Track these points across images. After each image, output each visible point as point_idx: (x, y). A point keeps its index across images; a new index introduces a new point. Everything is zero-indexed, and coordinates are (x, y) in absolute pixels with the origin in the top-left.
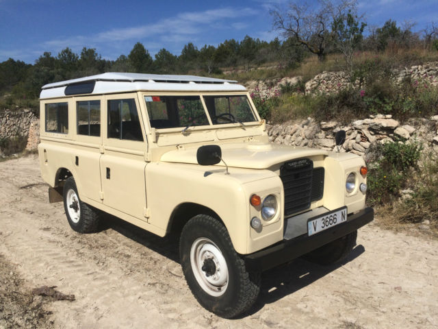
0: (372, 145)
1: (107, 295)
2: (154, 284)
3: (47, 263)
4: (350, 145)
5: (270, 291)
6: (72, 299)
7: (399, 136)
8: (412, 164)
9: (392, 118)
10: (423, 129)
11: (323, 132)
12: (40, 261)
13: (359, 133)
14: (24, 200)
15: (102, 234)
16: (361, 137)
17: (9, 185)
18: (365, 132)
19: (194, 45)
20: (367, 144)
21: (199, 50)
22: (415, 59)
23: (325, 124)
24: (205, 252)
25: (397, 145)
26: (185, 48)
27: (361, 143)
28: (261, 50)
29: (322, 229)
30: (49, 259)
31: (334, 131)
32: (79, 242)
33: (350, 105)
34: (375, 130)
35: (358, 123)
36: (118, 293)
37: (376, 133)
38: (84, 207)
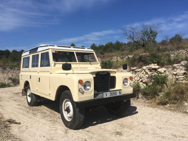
0: (149, 75)
1: (33, 123)
2: (51, 121)
3: (15, 114)
4: (141, 76)
5: (93, 123)
6: (20, 123)
7: (159, 72)
8: (164, 83)
9: (157, 65)
10: (170, 69)
11: (131, 71)
12: (12, 113)
13: (145, 71)
14: (14, 97)
15: (39, 107)
16: (146, 73)
17: (11, 93)
18: (147, 71)
19: (95, 44)
20: (147, 76)
21: (97, 46)
22: (181, 47)
23: (132, 68)
24: (67, 105)
25: (159, 75)
26: (92, 45)
27: (145, 75)
28: (123, 47)
29: (110, 96)
30: (16, 113)
31: (135, 71)
32: (29, 109)
33: (142, 61)
34: (151, 70)
35: (144, 67)
36: (37, 123)
37: (151, 71)
38: (32, 95)
